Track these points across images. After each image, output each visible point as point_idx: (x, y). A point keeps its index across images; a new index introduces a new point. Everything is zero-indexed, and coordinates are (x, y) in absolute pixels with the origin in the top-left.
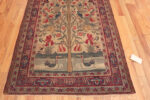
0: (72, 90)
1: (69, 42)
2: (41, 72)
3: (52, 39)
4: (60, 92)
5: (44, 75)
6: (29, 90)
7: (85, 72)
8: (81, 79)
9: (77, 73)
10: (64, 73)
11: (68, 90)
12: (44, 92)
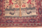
0: (22, 25)
1: (20, 3)
2: (8, 17)
4: (17, 26)
5: (9, 19)
6: (4, 25)
7: (27, 17)
8: (26, 20)
9: (24, 17)
10: (18, 17)
11: (20, 25)
12: (10, 26)
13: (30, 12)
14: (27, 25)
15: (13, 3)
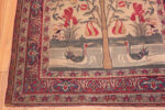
0: (114, 98)
1: (103, 19)
2: (61, 70)
3: (75, 14)
4: (94, 102)
5: (67, 75)
6: (45, 99)
7: (133, 70)
8: (127, 80)
9: (121, 71)
10: (98, 71)
11: (107, 98)
12: (69, 102)
13: (144, 53)
14: (133, 101)
15: (78, 18)
